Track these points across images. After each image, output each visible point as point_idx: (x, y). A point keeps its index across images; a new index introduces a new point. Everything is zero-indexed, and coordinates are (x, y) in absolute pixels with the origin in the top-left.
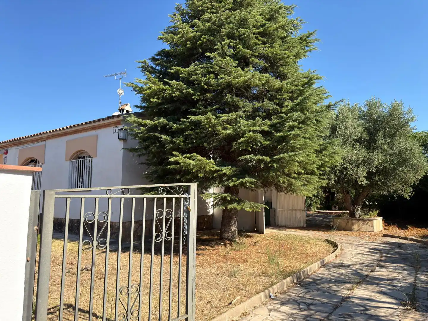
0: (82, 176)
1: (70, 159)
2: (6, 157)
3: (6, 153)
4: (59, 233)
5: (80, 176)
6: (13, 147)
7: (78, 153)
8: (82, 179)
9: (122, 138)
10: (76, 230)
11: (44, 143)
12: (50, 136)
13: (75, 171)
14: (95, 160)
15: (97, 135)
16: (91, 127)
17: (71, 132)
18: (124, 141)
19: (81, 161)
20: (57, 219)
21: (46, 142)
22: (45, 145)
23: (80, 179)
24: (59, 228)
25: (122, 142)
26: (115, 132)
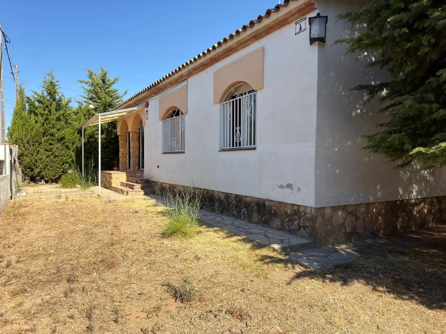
0: (240, 126)
1: (221, 102)
2: (147, 111)
3: (147, 106)
4: (211, 211)
5: (236, 126)
6: (153, 97)
7: (232, 89)
8: (240, 130)
9: (315, 36)
10: (234, 210)
11: (185, 83)
12: (192, 70)
13: (229, 119)
14: (260, 96)
15: (263, 48)
16: (252, 35)
17: (221, 55)
18: (319, 44)
19: (236, 101)
20: (206, 191)
21: (187, 81)
22: (187, 86)
23: (236, 130)
24: (210, 204)
25: (316, 47)
26: (298, 30)
